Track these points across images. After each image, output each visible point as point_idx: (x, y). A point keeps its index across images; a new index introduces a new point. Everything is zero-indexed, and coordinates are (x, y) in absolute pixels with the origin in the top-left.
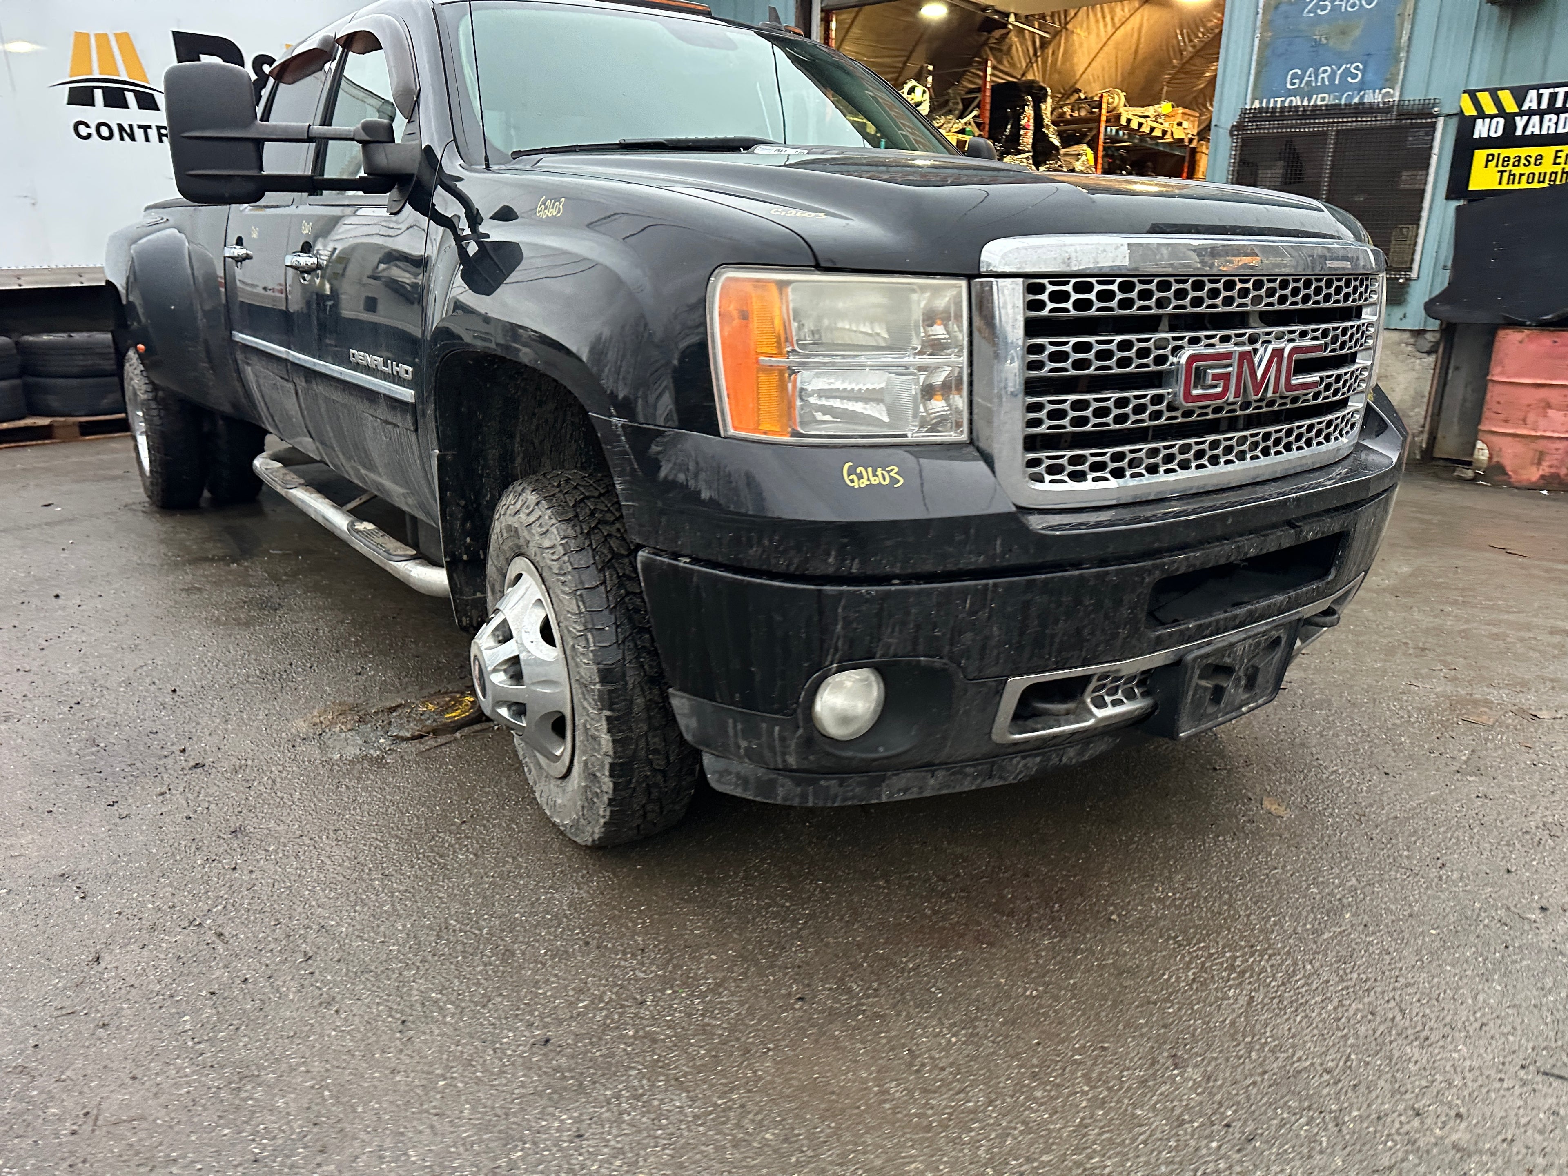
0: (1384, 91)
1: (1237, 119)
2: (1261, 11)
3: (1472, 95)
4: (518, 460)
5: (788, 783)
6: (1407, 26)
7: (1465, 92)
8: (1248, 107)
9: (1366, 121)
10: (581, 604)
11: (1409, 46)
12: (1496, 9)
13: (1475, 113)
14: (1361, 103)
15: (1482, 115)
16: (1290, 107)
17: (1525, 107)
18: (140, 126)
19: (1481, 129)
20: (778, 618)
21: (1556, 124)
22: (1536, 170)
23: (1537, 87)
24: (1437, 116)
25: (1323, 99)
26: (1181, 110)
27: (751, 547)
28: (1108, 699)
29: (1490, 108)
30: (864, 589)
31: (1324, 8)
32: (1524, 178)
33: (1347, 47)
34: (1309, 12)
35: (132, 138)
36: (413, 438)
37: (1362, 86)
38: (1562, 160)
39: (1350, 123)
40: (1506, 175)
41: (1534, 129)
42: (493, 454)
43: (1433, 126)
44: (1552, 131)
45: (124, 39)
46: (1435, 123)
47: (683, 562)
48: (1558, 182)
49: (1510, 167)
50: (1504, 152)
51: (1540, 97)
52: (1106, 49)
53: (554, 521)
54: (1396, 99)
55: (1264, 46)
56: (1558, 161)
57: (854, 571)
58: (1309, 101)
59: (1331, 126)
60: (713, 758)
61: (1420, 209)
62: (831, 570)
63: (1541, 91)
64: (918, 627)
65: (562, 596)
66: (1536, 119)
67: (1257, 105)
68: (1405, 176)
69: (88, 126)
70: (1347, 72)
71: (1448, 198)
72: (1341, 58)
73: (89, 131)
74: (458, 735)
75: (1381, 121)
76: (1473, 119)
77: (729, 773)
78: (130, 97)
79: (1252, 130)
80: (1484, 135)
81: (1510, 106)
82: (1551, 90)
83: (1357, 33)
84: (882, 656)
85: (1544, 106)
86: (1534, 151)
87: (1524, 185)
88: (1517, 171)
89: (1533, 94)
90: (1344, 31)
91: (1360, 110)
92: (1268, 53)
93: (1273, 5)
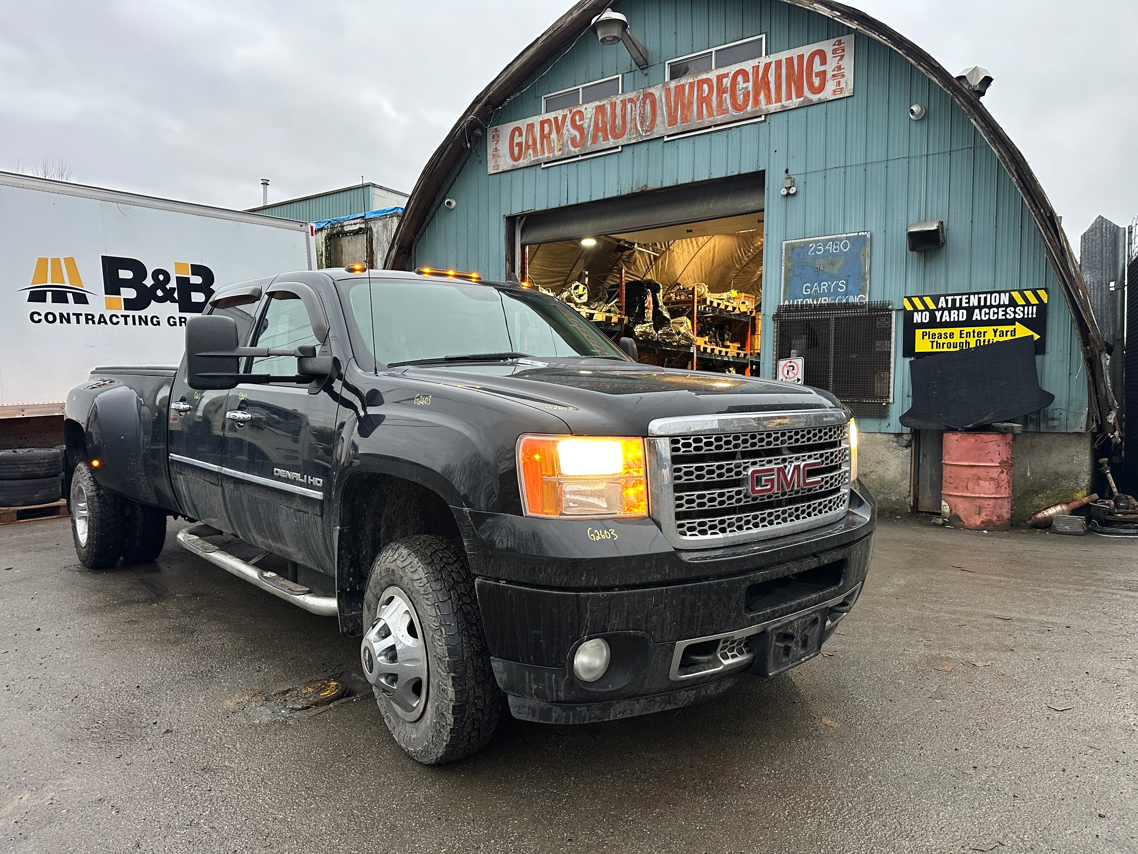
0: (859, 296)
1: (776, 311)
2: (784, 251)
3: (909, 299)
4: (383, 530)
5: (559, 710)
6: (868, 261)
7: (905, 297)
8: (782, 304)
9: (851, 313)
10: (438, 611)
11: (870, 272)
12: (915, 254)
13: (912, 309)
14: (847, 303)
15: (916, 310)
16: (806, 305)
17: (940, 306)
18: (74, 314)
19: (917, 318)
20: (556, 611)
21: (958, 315)
22: (952, 341)
23: (945, 296)
24: (891, 310)
25: (825, 300)
26: (743, 295)
27: (541, 573)
28: (729, 654)
29: (920, 307)
30: (600, 594)
31: (820, 250)
32: (945, 345)
33: (835, 272)
34: (811, 252)
35: (69, 322)
36: (319, 520)
37: (846, 293)
38: (965, 335)
39: (842, 313)
40: (935, 344)
41: (946, 318)
42: (369, 527)
43: (890, 316)
44: (956, 320)
45: (70, 262)
46: (891, 314)
47: (502, 583)
48: (964, 348)
49: (936, 339)
50: (932, 331)
51: (947, 301)
52: (694, 260)
53: (420, 564)
54: (867, 301)
55: (787, 271)
56: (962, 336)
57: (595, 584)
58: (817, 301)
59: (833, 315)
60: (514, 699)
61: (890, 363)
62: (583, 584)
63: (947, 298)
64: (629, 613)
65: (426, 607)
66: (946, 313)
67: (787, 303)
68: (878, 343)
69: (39, 314)
70: (837, 285)
71: (904, 356)
72: (832, 278)
73: (40, 317)
74: (331, 705)
75: (859, 313)
76: (911, 313)
77: (524, 706)
78: (70, 296)
79: (785, 317)
80: (919, 321)
81: (932, 306)
82: (952, 297)
83: (840, 263)
84: (611, 630)
85: (950, 305)
86: (949, 330)
87: (946, 349)
88: (941, 341)
89: (942, 299)
90: (832, 264)
91: (847, 306)
92: (790, 274)
93: (791, 248)
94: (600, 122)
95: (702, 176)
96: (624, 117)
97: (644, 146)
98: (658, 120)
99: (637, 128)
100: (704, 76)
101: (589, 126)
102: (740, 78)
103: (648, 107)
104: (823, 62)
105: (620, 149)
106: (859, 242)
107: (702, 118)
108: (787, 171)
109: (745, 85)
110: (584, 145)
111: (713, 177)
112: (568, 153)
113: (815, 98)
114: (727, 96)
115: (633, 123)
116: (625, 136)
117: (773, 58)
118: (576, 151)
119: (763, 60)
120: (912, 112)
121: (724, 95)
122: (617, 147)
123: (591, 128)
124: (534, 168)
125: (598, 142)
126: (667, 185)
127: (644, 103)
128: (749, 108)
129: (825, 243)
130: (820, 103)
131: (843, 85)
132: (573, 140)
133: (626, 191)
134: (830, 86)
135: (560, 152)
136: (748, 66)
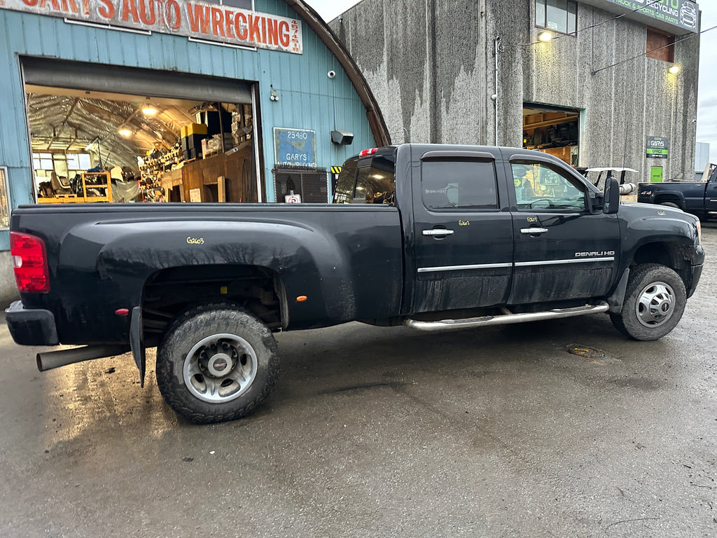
0: (313, 163)
1: (273, 168)
2: (274, 133)
3: (333, 167)
6: (315, 146)
7: (331, 166)
8: (276, 164)
9: (310, 172)
11: (316, 151)
15: (336, 173)
16: (289, 165)
19: (337, 177)
24: (326, 172)
25: (298, 164)
29: (337, 171)
31: (293, 136)
33: (301, 149)
34: (289, 136)
37: (307, 162)
39: (306, 172)
46: (326, 174)
54: (316, 166)
58: (294, 164)
59: (302, 172)
67: (278, 163)
68: (321, 188)
70: (303, 157)
72: (300, 152)
75: (313, 172)
76: (334, 175)
79: (279, 171)
83: (303, 145)
90: (300, 145)
91: (308, 168)
92: (279, 147)
93: (279, 132)
94: (129, 5)
95: (219, 74)
96: (152, 9)
97: (171, 38)
98: (183, 23)
99: (164, 23)
100: (216, 6)
101: (118, 4)
102: (241, 18)
103: (173, 11)
104: (288, 30)
105: (150, 33)
106: (311, 135)
107: (217, 34)
108: (271, 86)
109: (244, 24)
110: (114, 18)
111: (226, 76)
112: (96, 19)
113: (285, 48)
114: (233, 26)
115: (161, 17)
116: (155, 25)
117: (261, 15)
118: (107, 20)
119: (255, 14)
120: (332, 74)
121: (231, 25)
122: (148, 31)
123: (121, 7)
124: (54, 20)
125: (129, 21)
126: (194, 72)
127: (169, 6)
128: (248, 39)
129: (296, 132)
130: (287, 52)
131: (298, 47)
132: (102, 11)
133: (158, 68)
134: (292, 45)
135: (88, 16)
136: (246, 12)
